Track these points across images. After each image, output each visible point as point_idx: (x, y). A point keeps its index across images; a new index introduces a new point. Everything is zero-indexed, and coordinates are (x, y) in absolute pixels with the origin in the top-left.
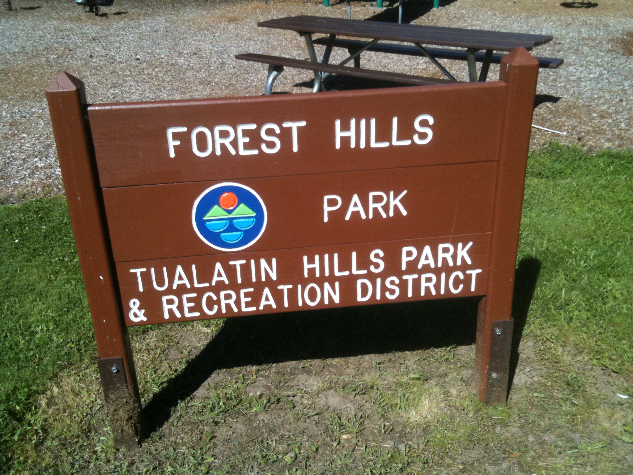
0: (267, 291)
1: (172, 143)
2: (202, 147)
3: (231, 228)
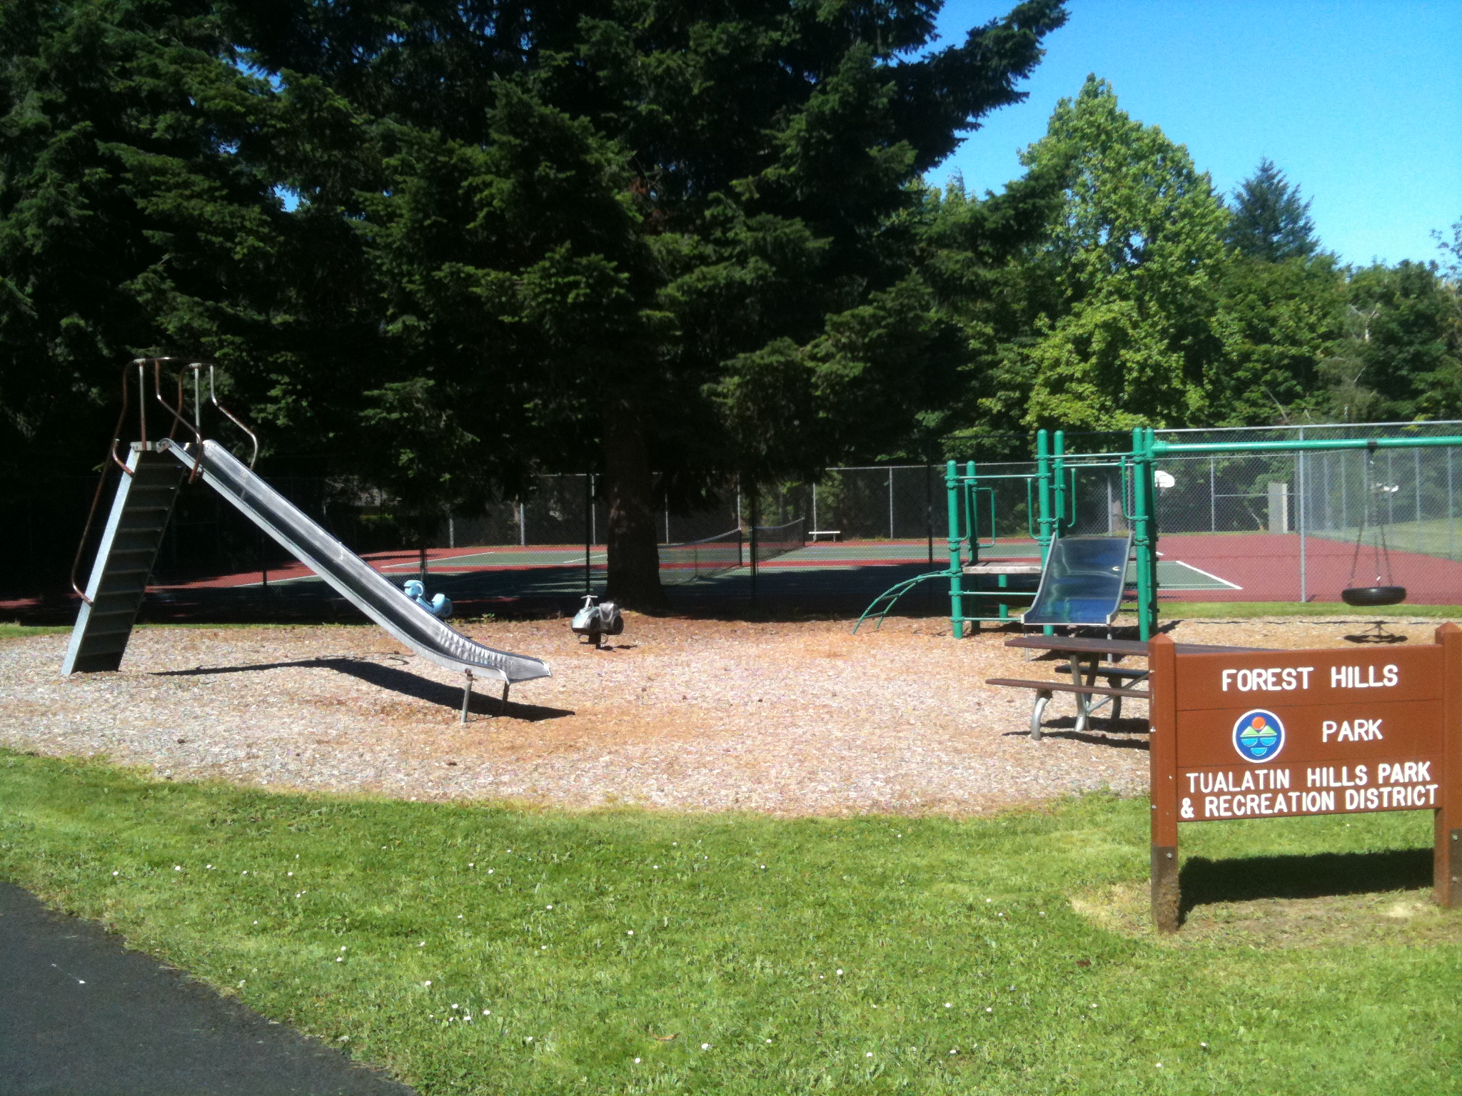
0: (1280, 797)
1: (1226, 681)
2: (1245, 684)
3: (1259, 745)
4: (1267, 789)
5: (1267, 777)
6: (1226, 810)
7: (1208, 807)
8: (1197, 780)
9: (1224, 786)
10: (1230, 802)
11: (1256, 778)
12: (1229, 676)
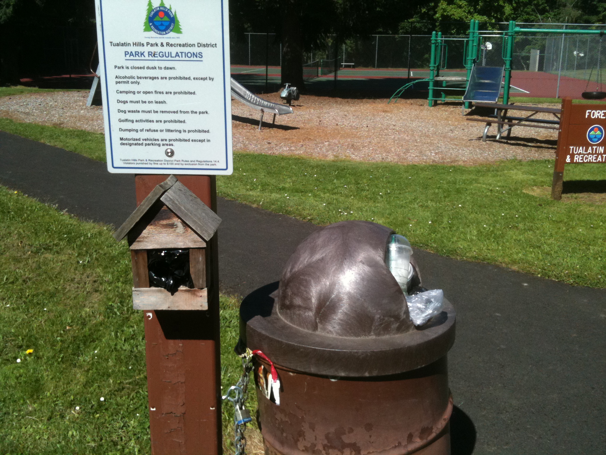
0: (600, 156)
1: (587, 114)
2: (593, 116)
3: (595, 137)
4: (596, 153)
5: (596, 149)
6: (581, 160)
7: (575, 158)
8: (573, 149)
9: (582, 151)
10: (583, 157)
11: (592, 149)
12: (588, 112)
